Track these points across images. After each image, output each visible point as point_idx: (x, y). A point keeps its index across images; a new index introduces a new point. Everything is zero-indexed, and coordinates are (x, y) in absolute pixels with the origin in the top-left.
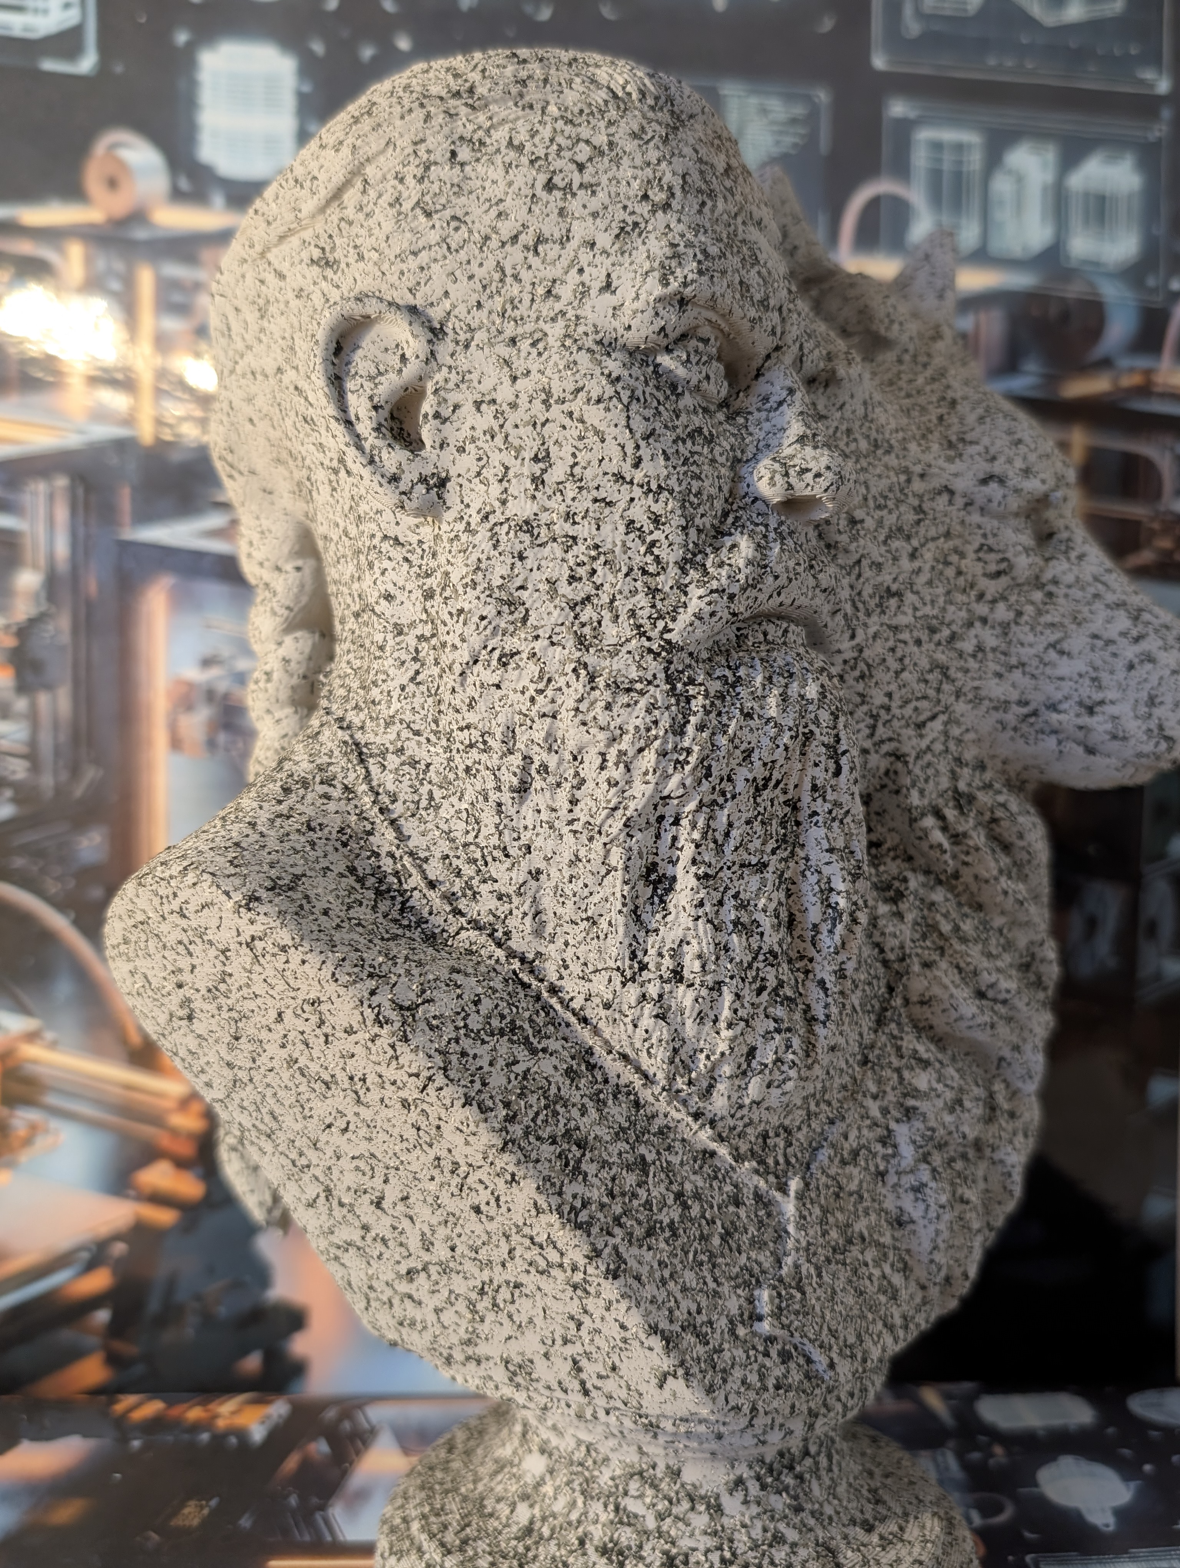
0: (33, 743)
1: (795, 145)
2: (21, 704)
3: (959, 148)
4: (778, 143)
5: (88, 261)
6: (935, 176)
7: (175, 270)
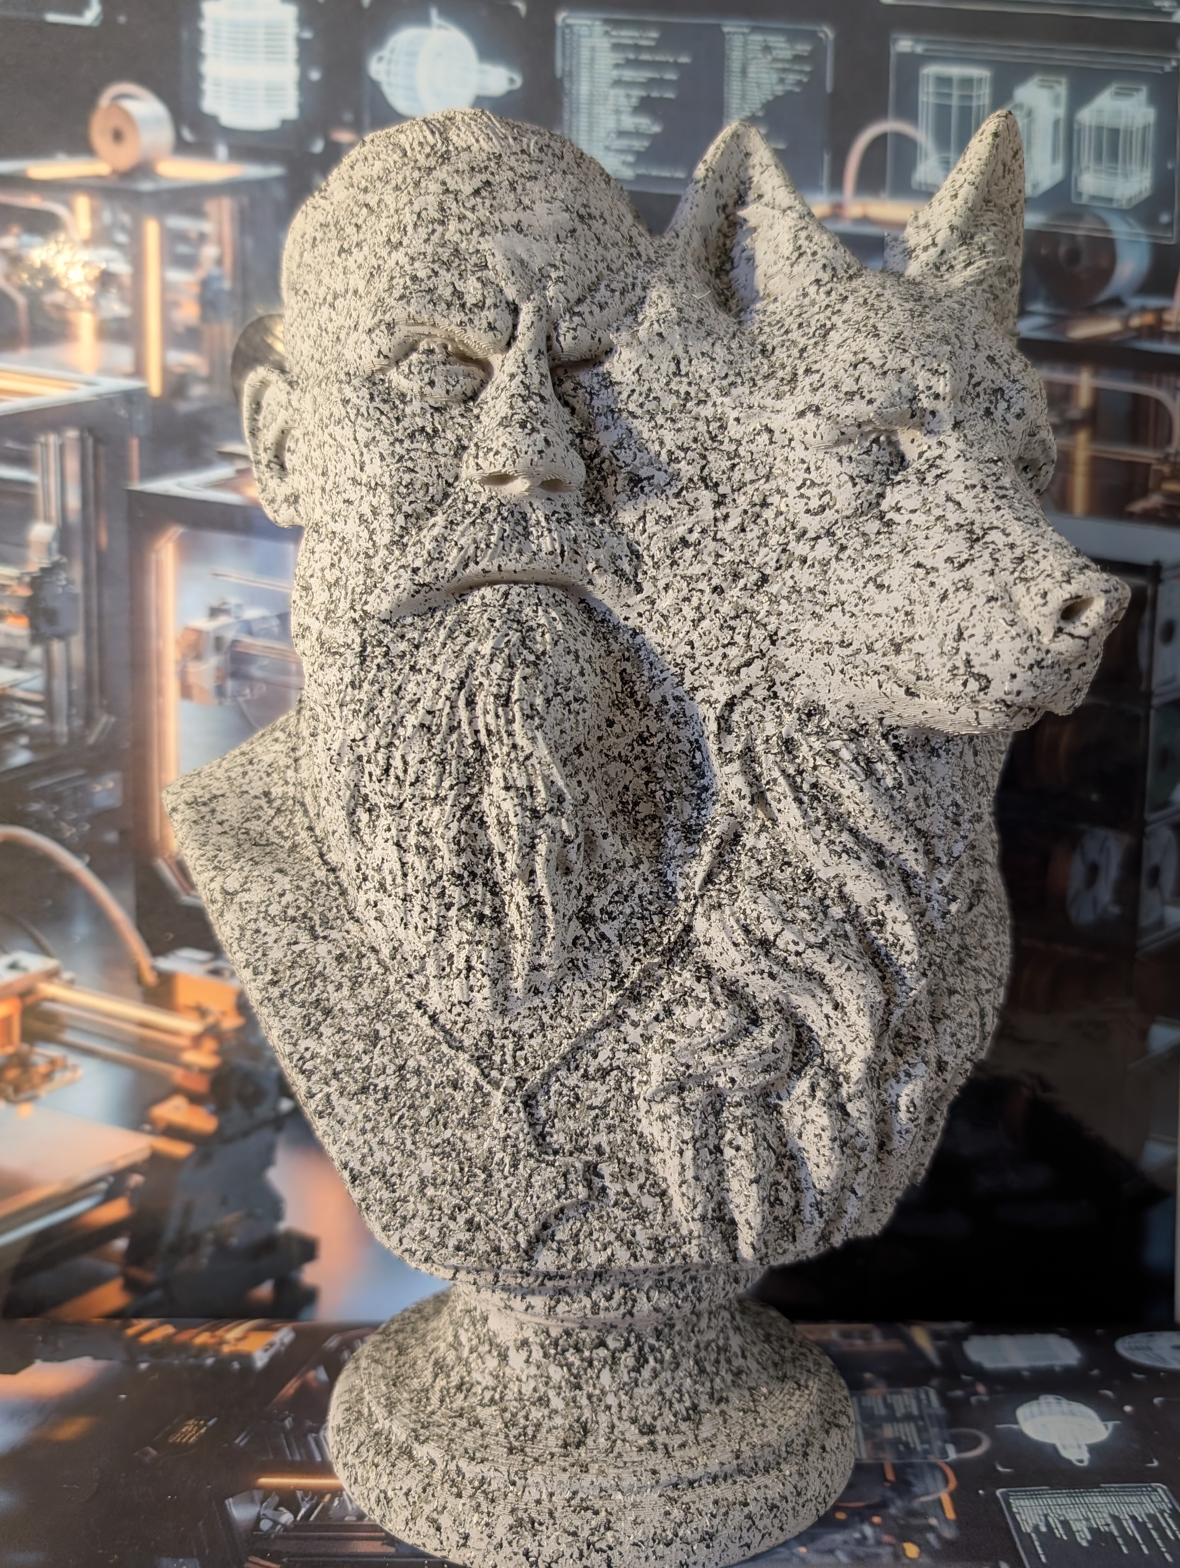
0: (48, 691)
1: (799, 83)
2: (36, 653)
3: (967, 82)
4: (782, 81)
5: (95, 214)
6: (943, 111)
7: (179, 222)
